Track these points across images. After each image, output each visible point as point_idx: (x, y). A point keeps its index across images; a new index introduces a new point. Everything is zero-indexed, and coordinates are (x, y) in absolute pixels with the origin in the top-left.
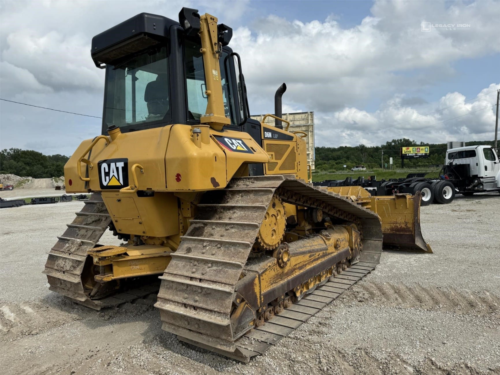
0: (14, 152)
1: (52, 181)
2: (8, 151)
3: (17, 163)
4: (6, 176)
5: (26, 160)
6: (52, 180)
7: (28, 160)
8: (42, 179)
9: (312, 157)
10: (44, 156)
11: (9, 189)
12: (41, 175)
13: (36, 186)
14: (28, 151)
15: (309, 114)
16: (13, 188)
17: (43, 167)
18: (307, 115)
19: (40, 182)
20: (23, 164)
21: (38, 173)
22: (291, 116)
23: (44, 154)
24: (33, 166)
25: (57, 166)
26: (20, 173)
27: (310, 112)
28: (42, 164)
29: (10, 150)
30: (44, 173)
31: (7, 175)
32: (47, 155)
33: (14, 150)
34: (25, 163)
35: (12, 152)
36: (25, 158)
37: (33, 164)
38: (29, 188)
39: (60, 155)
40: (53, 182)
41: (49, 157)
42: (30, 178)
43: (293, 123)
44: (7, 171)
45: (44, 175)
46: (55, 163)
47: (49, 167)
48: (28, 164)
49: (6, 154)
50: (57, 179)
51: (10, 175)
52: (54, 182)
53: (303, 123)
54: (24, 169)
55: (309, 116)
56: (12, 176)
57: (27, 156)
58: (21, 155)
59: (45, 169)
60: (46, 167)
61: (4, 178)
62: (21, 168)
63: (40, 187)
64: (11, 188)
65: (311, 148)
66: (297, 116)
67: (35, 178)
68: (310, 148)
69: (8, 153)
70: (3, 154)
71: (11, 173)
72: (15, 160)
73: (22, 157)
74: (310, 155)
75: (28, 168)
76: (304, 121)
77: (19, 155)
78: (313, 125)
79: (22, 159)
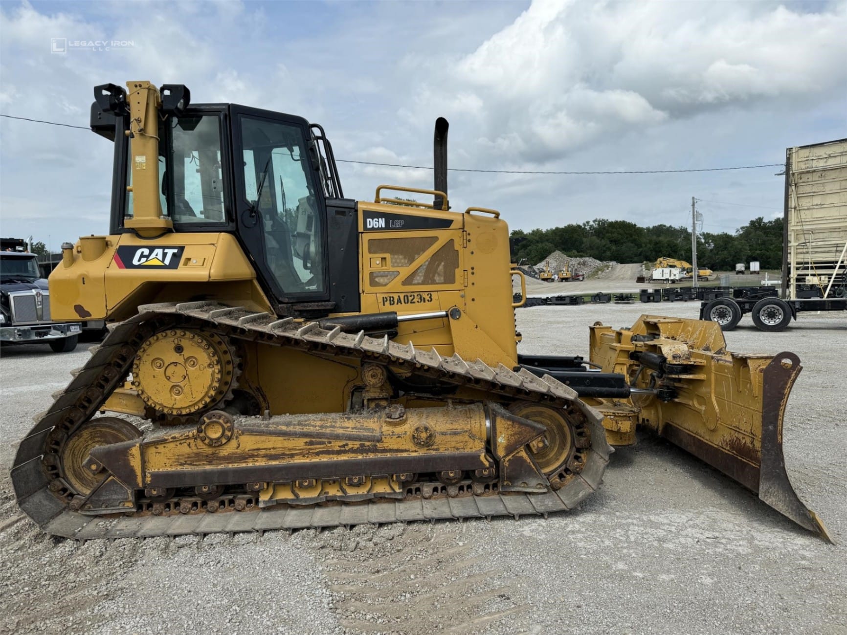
0: (599, 224)
1: (640, 268)
2: (591, 223)
3: (601, 240)
4: (582, 260)
5: (613, 236)
6: (642, 266)
7: (616, 235)
8: (627, 265)
10: (639, 228)
11: (578, 280)
12: (631, 258)
13: (617, 275)
14: (617, 222)
16: (583, 278)
17: (636, 245)
19: (624, 269)
20: (608, 242)
21: (627, 254)
23: (639, 225)
24: (622, 244)
25: (656, 243)
26: (604, 255)
28: (634, 241)
29: (594, 221)
30: (636, 255)
31: (584, 258)
32: (645, 227)
33: (599, 221)
34: (611, 241)
35: (595, 225)
36: (612, 233)
37: (622, 241)
38: (607, 278)
39: (665, 226)
40: (642, 270)
41: (648, 229)
42: (614, 263)
44: (587, 254)
45: (636, 259)
46: (655, 237)
47: (643, 245)
48: (614, 241)
49: (587, 228)
50: (650, 264)
51: (587, 258)
52: (644, 270)
54: (609, 249)
56: (589, 260)
57: (614, 230)
58: (607, 228)
59: (638, 248)
60: (639, 246)
61: (579, 264)
62: (605, 248)
63: (622, 276)
64: (581, 278)
67: (622, 263)
69: (592, 226)
70: (585, 229)
71: (590, 256)
72: (598, 236)
73: (608, 232)
75: (614, 248)
77: (604, 228)
79: (608, 235)
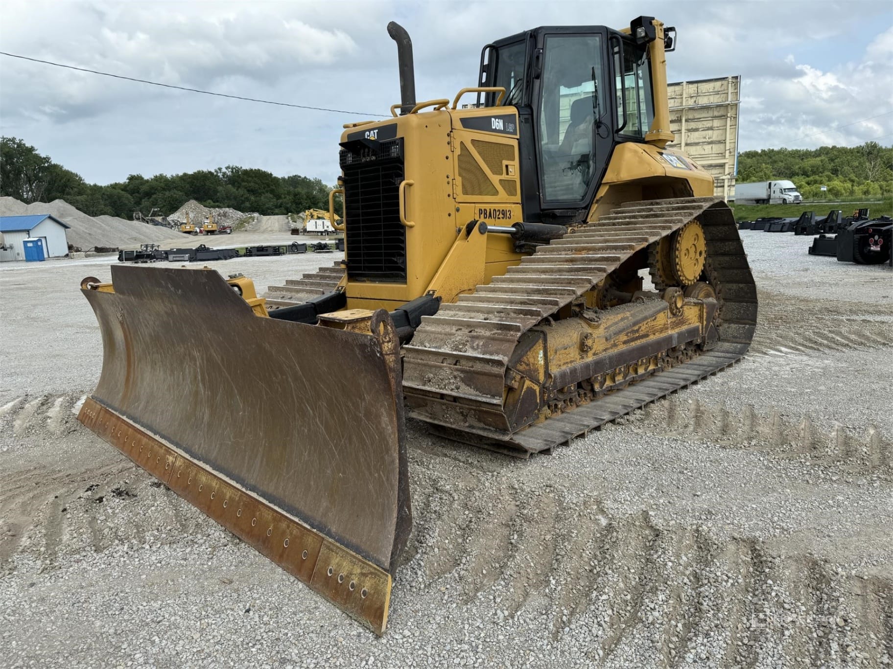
0: (232, 172)
1: (287, 220)
2: (224, 170)
3: (237, 190)
4: (222, 211)
5: (250, 185)
6: (287, 218)
7: (252, 184)
8: (272, 217)
9: (731, 170)
10: (275, 178)
11: (225, 233)
12: (272, 209)
13: (265, 227)
14: (251, 170)
15: (730, 80)
16: (231, 230)
17: (275, 196)
18: (725, 82)
19: (270, 221)
20: (246, 191)
21: (267, 206)
22: (691, 86)
23: (275, 175)
24: (260, 194)
25: (295, 195)
26: (242, 206)
27: (733, 77)
28: (272, 192)
29: (227, 168)
30: (276, 207)
31: (224, 209)
32: (280, 177)
33: (232, 169)
34: (248, 191)
35: (229, 173)
36: (248, 182)
37: (259, 191)
38: (254, 231)
39: (300, 177)
40: (289, 222)
41: (283, 179)
42: (256, 215)
43: (695, 102)
44: (224, 204)
45: (277, 211)
46: (291, 189)
47: (283, 196)
48: (251, 191)
49: (220, 175)
50: (295, 216)
51: (227, 209)
52: (291, 222)
53: (715, 100)
54: (247, 199)
55: (730, 85)
56: (230, 211)
57: (250, 179)
58: (241, 176)
59: (277, 199)
60: (278, 197)
61: (219, 215)
62: (243, 198)
63: (270, 229)
64: (229, 231)
65: (730, 152)
66: (704, 87)
67: (264, 215)
68: (727, 152)
69: (224, 173)
70: (217, 176)
71: (229, 207)
72: (233, 185)
73: (243, 181)
74: (727, 166)
75: (253, 198)
76: (719, 96)
77: (239, 176)
78: (736, 105)
79: (244, 184)
